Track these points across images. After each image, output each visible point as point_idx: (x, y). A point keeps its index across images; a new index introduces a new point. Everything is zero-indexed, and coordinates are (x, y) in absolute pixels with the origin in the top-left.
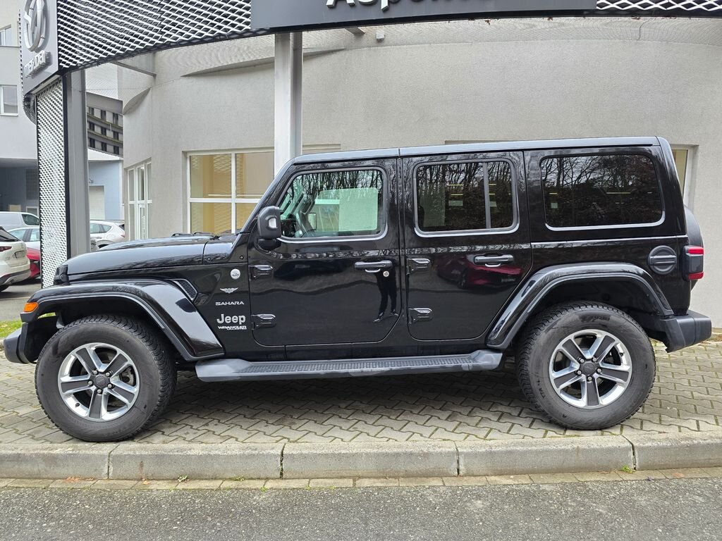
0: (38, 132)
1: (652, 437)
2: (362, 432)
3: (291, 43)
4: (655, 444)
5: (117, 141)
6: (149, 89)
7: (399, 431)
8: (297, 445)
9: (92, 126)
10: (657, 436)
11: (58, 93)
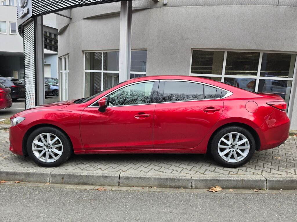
0: (24, 41)
1: (275, 176)
2: (152, 169)
3: (128, 5)
4: (276, 179)
5: (56, 45)
6: (69, 24)
7: (168, 169)
8: (125, 173)
9: (46, 39)
10: (277, 176)
11: (32, 26)
